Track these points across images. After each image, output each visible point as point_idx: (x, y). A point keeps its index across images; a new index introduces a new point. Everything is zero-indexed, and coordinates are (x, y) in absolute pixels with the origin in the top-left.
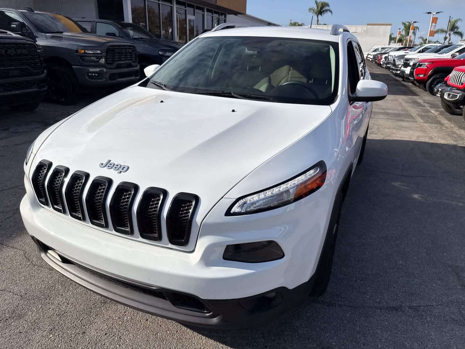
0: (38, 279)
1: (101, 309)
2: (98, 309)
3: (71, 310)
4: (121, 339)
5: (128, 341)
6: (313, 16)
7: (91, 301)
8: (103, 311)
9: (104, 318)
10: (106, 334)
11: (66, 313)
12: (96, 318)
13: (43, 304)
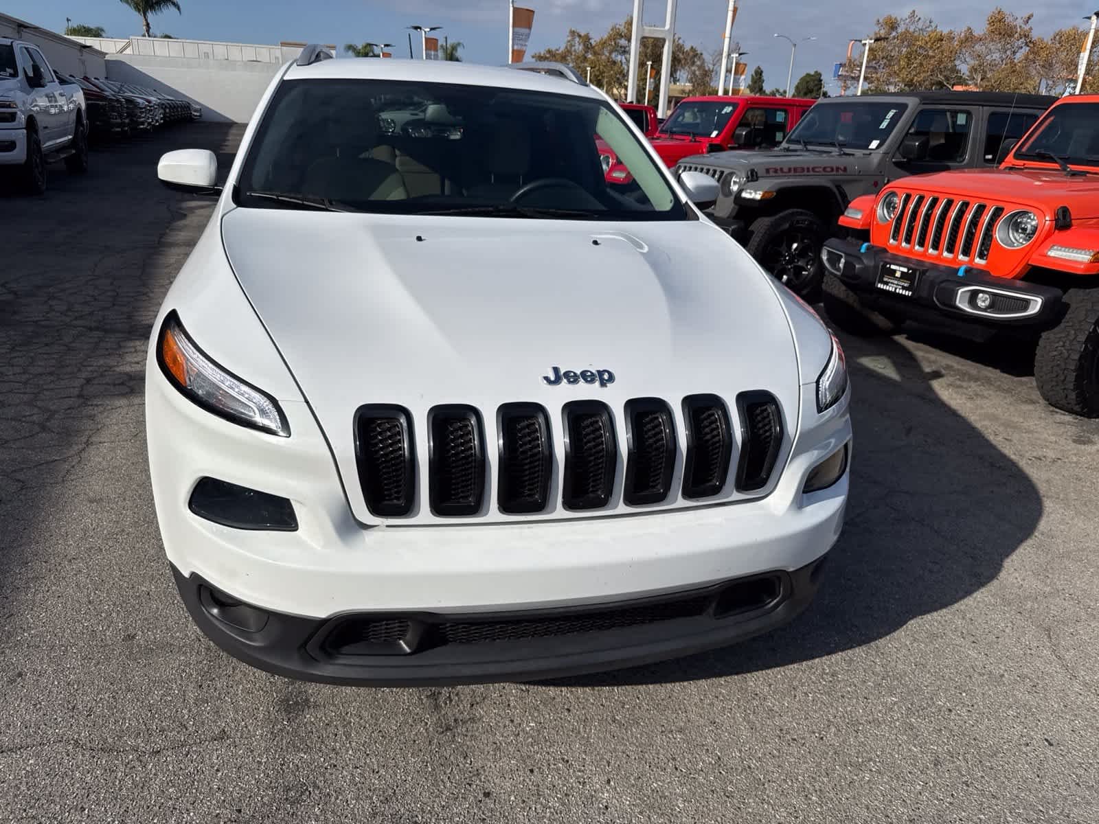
0: (218, 770)
1: (459, 743)
2: (453, 746)
3: (399, 777)
4: (568, 761)
5: (584, 756)
6: (409, 35)
7: (415, 741)
8: (468, 743)
9: (489, 752)
10: (532, 771)
11: (397, 787)
12: (471, 761)
13: (319, 805)
